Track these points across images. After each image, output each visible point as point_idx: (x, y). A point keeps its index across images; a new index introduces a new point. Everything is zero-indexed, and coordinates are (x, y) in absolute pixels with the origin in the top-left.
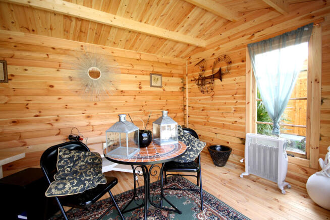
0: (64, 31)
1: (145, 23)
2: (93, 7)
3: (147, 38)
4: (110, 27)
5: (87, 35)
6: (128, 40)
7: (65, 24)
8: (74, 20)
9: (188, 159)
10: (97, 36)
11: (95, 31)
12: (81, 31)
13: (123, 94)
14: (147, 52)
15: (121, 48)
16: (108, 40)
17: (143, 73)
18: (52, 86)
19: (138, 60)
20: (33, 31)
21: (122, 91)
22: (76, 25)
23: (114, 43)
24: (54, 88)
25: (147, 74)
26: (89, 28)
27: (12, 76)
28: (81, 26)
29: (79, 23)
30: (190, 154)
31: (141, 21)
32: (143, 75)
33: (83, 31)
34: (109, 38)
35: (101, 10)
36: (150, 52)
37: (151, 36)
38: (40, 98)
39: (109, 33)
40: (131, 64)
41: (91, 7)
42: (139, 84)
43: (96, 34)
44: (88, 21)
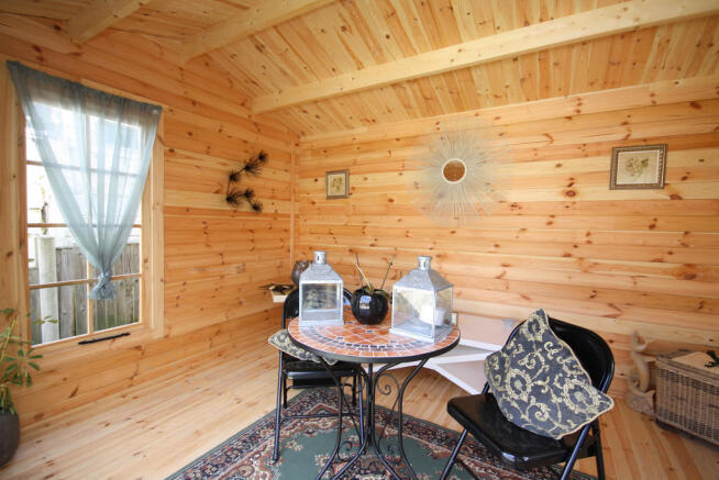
0: (405, 107)
1: (541, 20)
2: (418, 51)
3: (574, 51)
4: (468, 69)
5: (438, 101)
6: (523, 80)
7: (399, 96)
8: (406, 85)
9: (525, 417)
10: (455, 95)
11: (446, 89)
12: (426, 98)
13: (516, 211)
14: (603, 88)
15: (520, 101)
16: (479, 95)
17: (584, 151)
18: (391, 201)
19: (569, 118)
20: (374, 121)
21: (514, 206)
22: (414, 92)
23: (496, 96)
24: (395, 203)
25: (599, 154)
26: (434, 87)
27: (353, 188)
28: (421, 91)
29: (415, 86)
30: (536, 409)
31: (527, 24)
32: (586, 156)
33: (429, 96)
34: (479, 92)
35: (433, 49)
36: (614, 85)
37: (584, 43)
38: (378, 218)
39: (472, 81)
40: (547, 135)
41: (416, 53)
42: (569, 182)
43: (451, 92)
44: (425, 78)
